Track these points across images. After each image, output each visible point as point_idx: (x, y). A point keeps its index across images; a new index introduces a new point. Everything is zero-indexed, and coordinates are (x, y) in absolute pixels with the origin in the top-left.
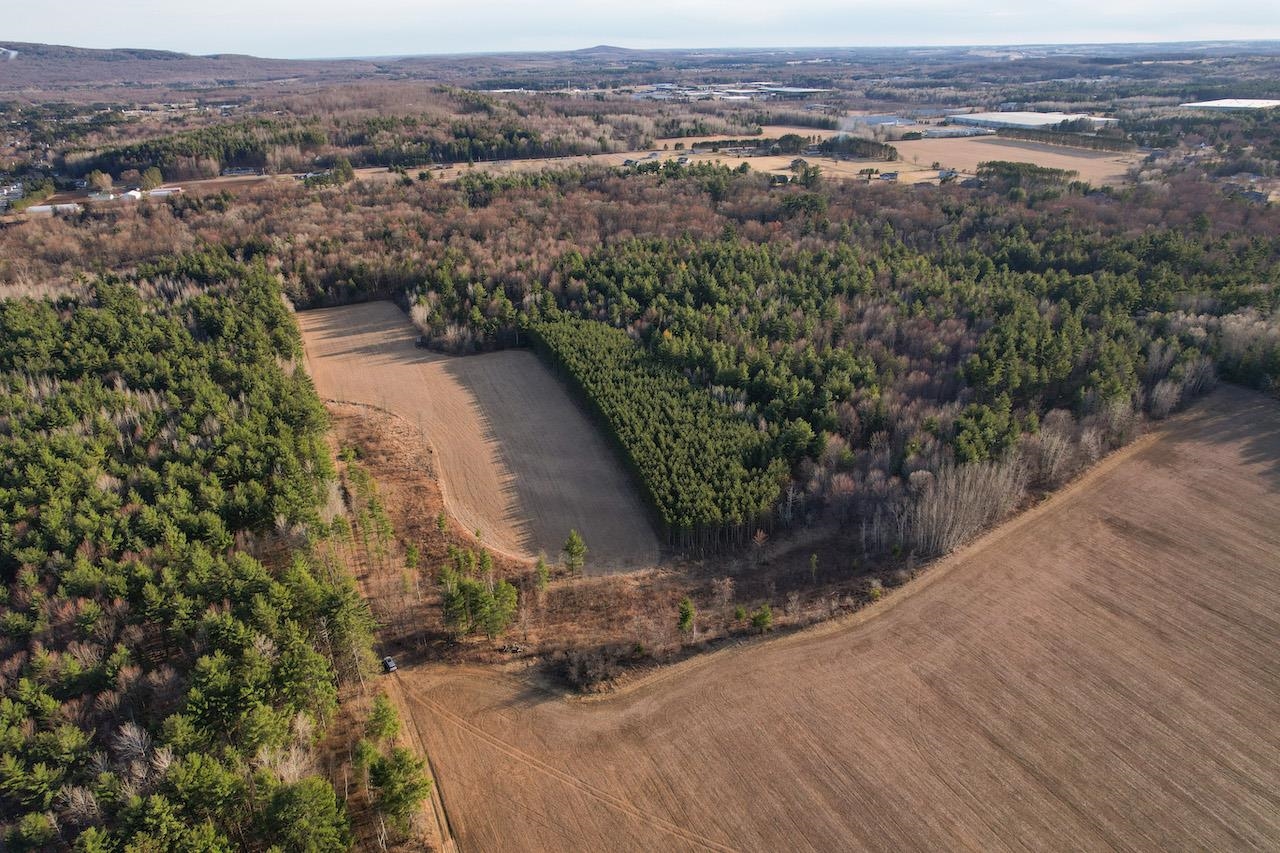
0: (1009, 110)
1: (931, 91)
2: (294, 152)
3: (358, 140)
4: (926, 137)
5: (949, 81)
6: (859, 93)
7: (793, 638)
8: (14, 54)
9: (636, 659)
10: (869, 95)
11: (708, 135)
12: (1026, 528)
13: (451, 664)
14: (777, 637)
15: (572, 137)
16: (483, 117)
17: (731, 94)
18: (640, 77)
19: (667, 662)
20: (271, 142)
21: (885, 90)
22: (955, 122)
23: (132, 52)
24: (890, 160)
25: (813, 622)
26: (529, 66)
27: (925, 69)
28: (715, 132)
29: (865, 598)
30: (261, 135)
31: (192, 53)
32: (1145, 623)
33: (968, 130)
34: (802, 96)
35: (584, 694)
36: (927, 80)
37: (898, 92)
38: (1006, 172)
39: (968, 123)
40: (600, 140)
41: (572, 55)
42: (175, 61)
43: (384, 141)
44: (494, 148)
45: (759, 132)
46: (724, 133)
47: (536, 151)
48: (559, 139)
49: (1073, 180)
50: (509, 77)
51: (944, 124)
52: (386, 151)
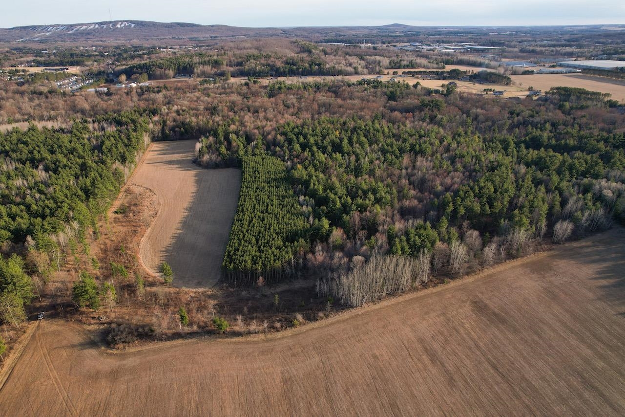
0: (601, 59)
2: (208, 69)
3: (240, 64)
4: (538, 73)
6: (516, 50)
7: (240, 339)
8: (133, 25)
10: (522, 51)
11: (415, 68)
13: (67, 321)
14: (226, 337)
15: (342, 66)
16: (305, 55)
17: (447, 48)
19: (161, 340)
20: (199, 64)
21: (531, 48)
22: (561, 66)
23: (178, 24)
24: (507, 84)
26: (354, 32)
27: (567, 37)
28: (419, 66)
29: (289, 323)
30: (196, 60)
31: (203, 24)
32: (447, 371)
33: (563, 70)
34: (483, 51)
35: (111, 348)
36: (564, 43)
37: (538, 49)
38: (563, 92)
39: (568, 66)
40: (355, 68)
41: (379, 28)
42: (195, 27)
44: (300, 70)
45: (444, 68)
46: (424, 67)
47: (321, 73)
48: (334, 67)
49: (606, 99)
51: (553, 66)
52: (249, 69)
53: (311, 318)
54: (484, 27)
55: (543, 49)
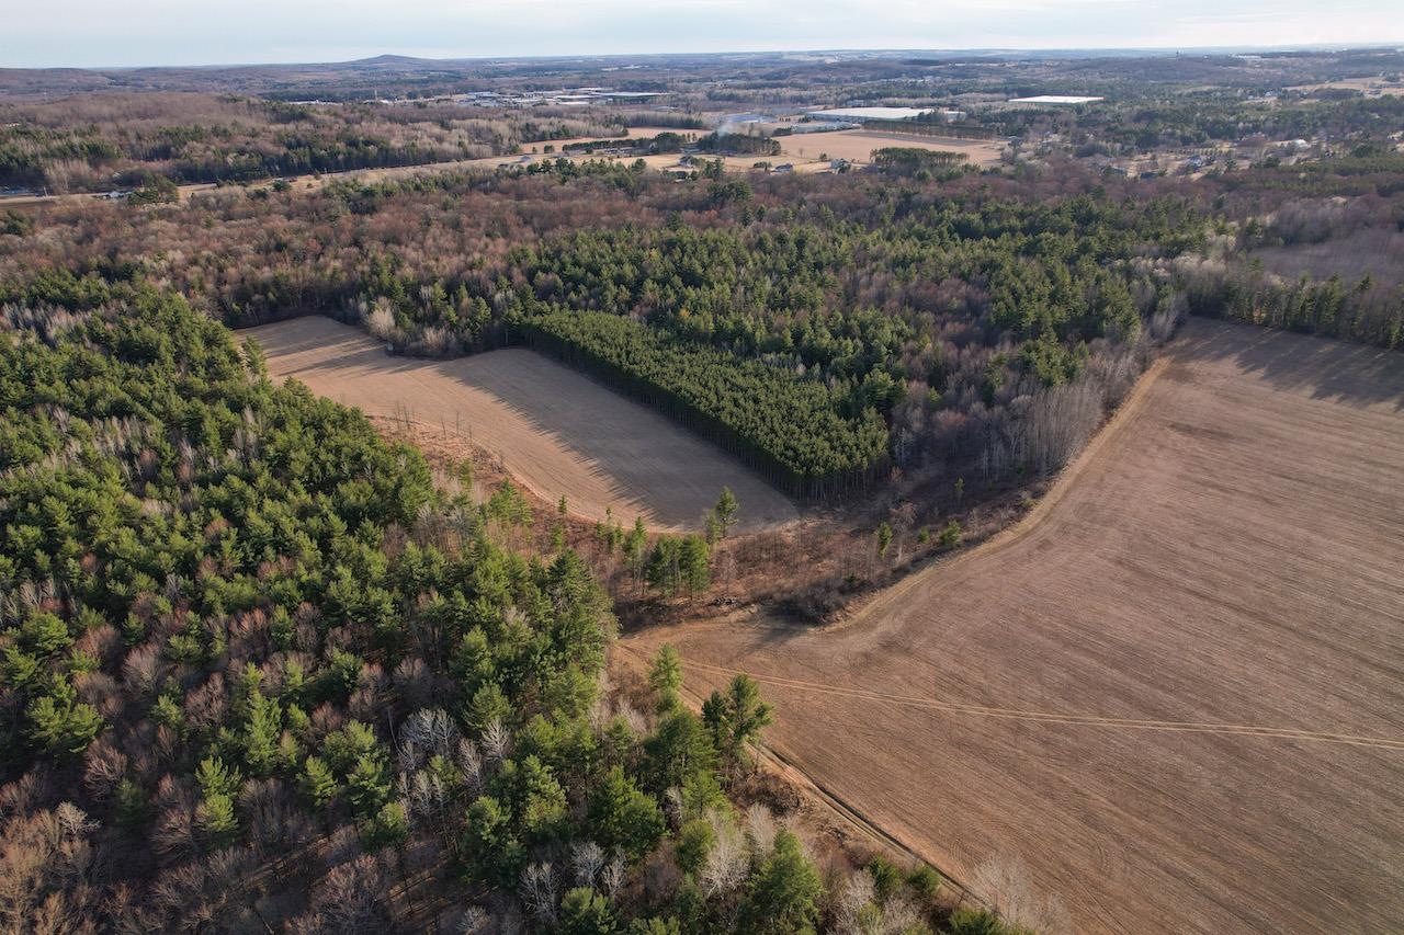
0: (859, 106)
1: (774, 91)
2: (82, 167)
3: (163, 153)
4: (796, 133)
5: (784, 82)
6: (701, 96)
7: (983, 548)
9: (855, 588)
10: (711, 97)
11: (573, 137)
12: (1114, 440)
14: (967, 550)
15: (426, 143)
16: (305, 126)
17: (564, 100)
18: (450, 86)
19: (884, 586)
20: (45, 156)
21: (727, 92)
22: (816, 118)
24: (774, 154)
25: (992, 533)
26: (311, 78)
27: (751, 71)
28: (578, 135)
29: (1022, 510)
33: (835, 125)
35: (824, 625)
36: (760, 81)
37: (741, 93)
38: (904, 157)
39: (829, 119)
40: (460, 144)
41: (354, 66)
43: (199, 153)
44: (340, 157)
45: (626, 134)
46: (588, 135)
47: (389, 159)
49: (963, 163)
50: (292, 89)
51: (806, 120)
53: (1038, 495)
54: (578, 58)
55: (751, 92)
